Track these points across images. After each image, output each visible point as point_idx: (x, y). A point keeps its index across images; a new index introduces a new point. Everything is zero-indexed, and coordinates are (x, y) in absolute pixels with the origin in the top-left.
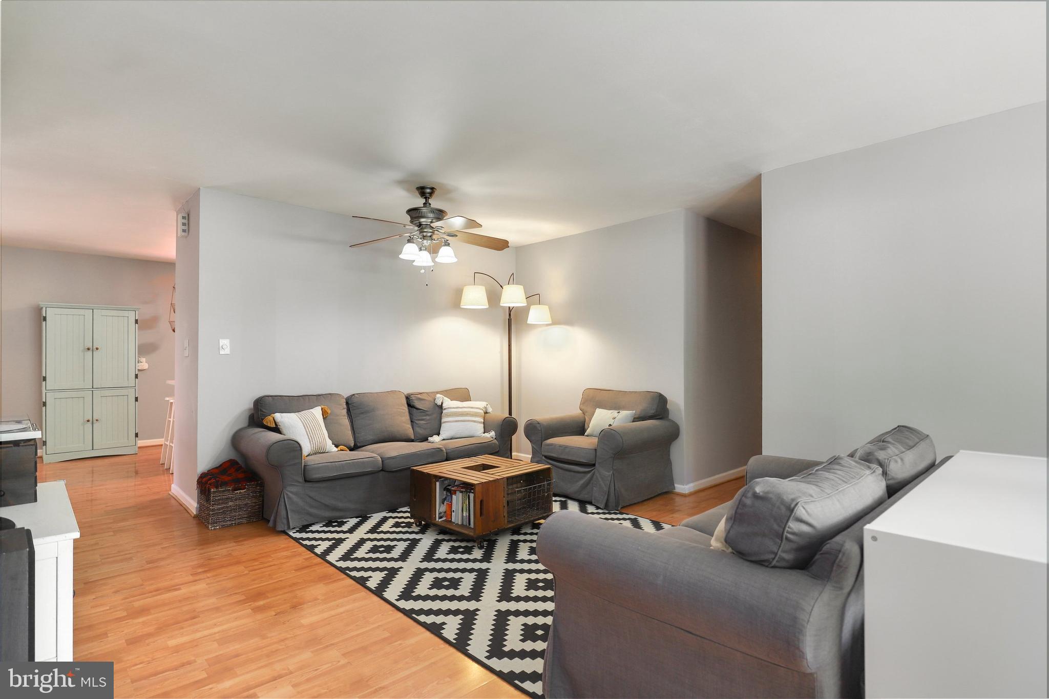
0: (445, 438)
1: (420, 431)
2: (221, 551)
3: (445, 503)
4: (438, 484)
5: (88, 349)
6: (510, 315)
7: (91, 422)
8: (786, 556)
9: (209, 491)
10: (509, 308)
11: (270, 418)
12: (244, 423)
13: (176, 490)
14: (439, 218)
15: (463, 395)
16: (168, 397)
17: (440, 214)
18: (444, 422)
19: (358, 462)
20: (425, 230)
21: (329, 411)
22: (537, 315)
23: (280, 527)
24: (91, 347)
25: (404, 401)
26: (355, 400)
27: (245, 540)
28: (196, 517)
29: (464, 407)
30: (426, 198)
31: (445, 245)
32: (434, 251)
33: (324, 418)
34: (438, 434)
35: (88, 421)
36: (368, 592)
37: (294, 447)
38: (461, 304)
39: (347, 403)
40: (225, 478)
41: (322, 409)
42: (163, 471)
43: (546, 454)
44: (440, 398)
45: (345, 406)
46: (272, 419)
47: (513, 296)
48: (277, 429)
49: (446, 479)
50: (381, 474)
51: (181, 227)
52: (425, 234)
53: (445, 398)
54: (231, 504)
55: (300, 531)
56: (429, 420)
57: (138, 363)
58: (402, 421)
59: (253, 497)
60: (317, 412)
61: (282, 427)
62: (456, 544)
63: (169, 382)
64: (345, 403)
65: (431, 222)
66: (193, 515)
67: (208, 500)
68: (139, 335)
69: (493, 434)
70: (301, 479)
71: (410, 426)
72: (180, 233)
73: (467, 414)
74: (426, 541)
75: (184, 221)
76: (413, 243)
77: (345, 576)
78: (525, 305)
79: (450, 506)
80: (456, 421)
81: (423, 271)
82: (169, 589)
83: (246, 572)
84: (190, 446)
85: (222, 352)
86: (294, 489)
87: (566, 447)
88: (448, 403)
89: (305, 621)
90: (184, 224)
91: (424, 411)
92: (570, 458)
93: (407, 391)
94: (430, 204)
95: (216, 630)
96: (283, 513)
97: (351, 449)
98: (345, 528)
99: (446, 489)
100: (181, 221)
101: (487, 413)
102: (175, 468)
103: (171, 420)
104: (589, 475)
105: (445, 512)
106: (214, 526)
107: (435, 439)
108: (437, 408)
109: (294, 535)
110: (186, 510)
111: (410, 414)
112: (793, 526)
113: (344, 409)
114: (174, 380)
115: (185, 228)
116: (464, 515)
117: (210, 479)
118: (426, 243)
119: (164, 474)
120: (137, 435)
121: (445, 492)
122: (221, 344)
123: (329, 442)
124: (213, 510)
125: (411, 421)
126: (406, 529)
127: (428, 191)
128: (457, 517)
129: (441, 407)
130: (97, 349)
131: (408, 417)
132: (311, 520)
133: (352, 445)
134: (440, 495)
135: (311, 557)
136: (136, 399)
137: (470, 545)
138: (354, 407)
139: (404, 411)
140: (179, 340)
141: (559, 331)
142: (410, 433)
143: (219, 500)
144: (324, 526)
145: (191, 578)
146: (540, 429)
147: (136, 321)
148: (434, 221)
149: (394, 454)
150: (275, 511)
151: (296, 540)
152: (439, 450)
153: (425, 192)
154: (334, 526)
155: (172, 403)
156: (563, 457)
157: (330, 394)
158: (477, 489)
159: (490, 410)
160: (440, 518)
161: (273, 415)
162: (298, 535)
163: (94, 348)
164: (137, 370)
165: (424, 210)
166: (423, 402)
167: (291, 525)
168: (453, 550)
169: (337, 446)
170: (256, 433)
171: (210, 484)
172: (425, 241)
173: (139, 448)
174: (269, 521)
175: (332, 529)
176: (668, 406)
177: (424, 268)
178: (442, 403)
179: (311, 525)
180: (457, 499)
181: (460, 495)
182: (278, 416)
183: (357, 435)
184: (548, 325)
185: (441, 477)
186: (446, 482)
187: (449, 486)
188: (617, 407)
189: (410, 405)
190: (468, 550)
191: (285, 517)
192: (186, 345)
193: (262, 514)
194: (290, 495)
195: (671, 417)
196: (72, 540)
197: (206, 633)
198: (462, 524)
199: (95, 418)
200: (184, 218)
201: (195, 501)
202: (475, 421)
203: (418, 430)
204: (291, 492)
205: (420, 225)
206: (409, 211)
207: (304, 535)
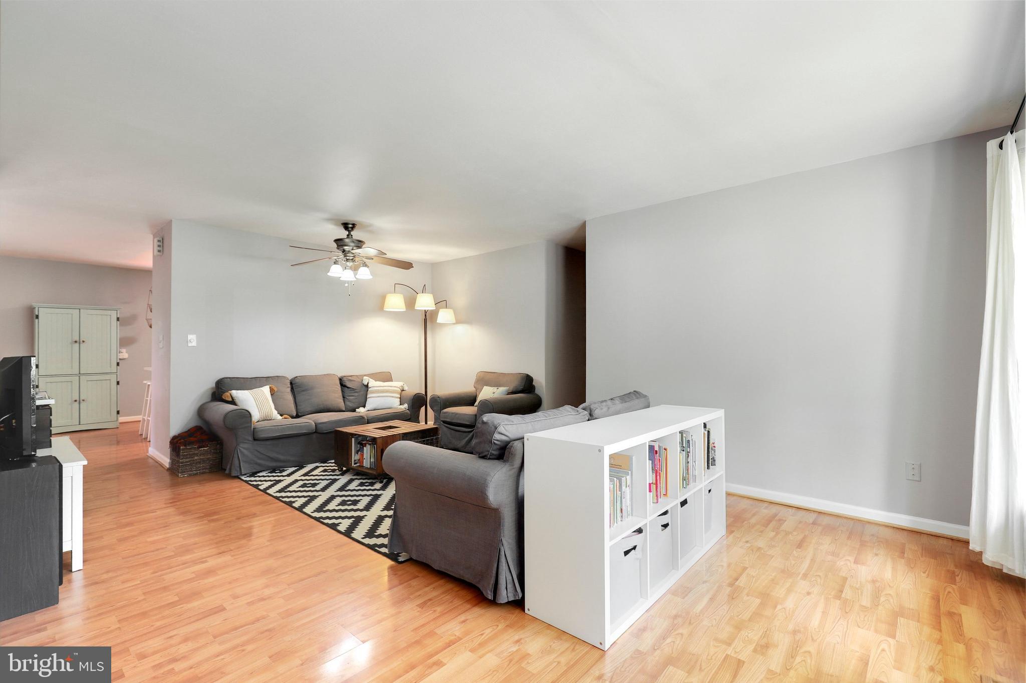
0: (369, 409)
1: (350, 404)
2: (187, 490)
3: (359, 453)
4: (353, 439)
5: (76, 342)
6: (426, 315)
7: (78, 402)
8: (493, 452)
9: (179, 449)
10: (425, 310)
11: (227, 394)
12: (208, 398)
13: (153, 451)
14: (359, 247)
15: (386, 377)
16: (145, 380)
17: (359, 244)
18: (369, 398)
19: (296, 426)
20: (348, 255)
21: (276, 389)
22: (445, 316)
23: (234, 473)
24: (78, 340)
25: (338, 382)
26: (297, 381)
27: (205, 483)
28: (168, 470)
29: (385, 386)
30: (349, 231)
31: (363, 266)
32: (355, 269)
33: (271, 395)
34: (364, 406)
35: (76, 401)
36: (293, 509)
37: (247, 415)
38: (385, 308)
39: (291, 383)
40: (192, 439)
41: (270, 388)
42: (142, 440)
43: (443, 419)
44: (366, 380)
45: (289, 386)
46: (229, 394)
47: (425, 302)
48: (233, 402)
49: (360, 435)
50: (314, 436)
51: (156, 248)
52: (348, 258)
53: (370, 379)
54: (196, 458)
55: (250, 476)
56: (358, 396)
57: (119, 353)
58: (335, 397)
59: (214, 453)
60: (266, 390)
61: (237, 401)
62: (364, 481)
63: (146, 369)
64: (289, 384)
65: (352, 249)
66: (166, 468)
67: (178, 455)
68: (120, 330)
69: (406, 406)
70: (251, 438)
71: (342, 401)
72: (156, 253)
73: (387, 391)
74: (343, 480)
75: (159, 244)
76: (338, 264)
77: (279, 501)
78: (435, 309)
79: (362, 455)
80: (379, 397)
81: (346, 285)
82: (147, 512)
83: (206, 501)
84: (165, 418)
85: (190, 345)
86: (246, 446)
87: (457, 414)
88: (373, 383)
89: (245, 526)
90: (159, 246)
91: (354, 389)
92: (459, 422)
93: (340, 375)
94: (352, 236)
95: (183, 532)
96: (236, 462)
97: (292, 417)
98: (285, 473)
99: (360, 443)
100: (156, 243)
101: (403, 390)
102: (152, 437)
103: (149, 399)
104: (471, 434)
105: (359, 460)
106: (183, 475)
107: (361, 410)
108: (364, 387)
109: (245, 479)
110: (161, 465)
111: (342, 391)
112: (497, 436)
113: (288, 387)
114: (151, 366)
115: (160, 249)
116: (372, 461)
117: (180, 440)
118: (350, 264)
119: (142, 442)
120: (118, 412)
121: (359, 446)
122: (189, 339)
123: (275, 412)
124: (182, 463)
125: (344, 397)
126: (331, 473)
127: (350, 226)
128: (367, 463)
129: (367, 386)
130: (83, 342)
131: (340, 394)
132: (259, 469)
133: (295, 414)
134: (354, 448)
135: (255, 492)
136: (118, 383)
137: (374, 481)
138: (295, 386)
139: (337, 389)
140: (155, 334)
141: (461, 329)
142: (342, 405)
143: (187, 455)
144: (269, 473)
145: (164, 506)
146: (439, 401)
147: (118, 319)
148: (354, 248)
149: (325, 420)
150: (230, 462)
151: (246, 482)
152: (362, 417)
153: (348, 226)
154: (276, 473)
155: (149, 385)
156: (455, 421)
157: (278, 376)
158: (379, 441)
159: (406, 388)
160: (355, 464)
161: (230, 392)
162: (248, 479)
163: (81, 341)
164: (118, 359)
165: (347, 240)
166: (353, 382)
167: (243, 471)
168: (361, 484)
169: (281, 415)
170: (216, 405)
171: (180, 443)
172: (348, 263)
173: (120, 423)
174: (225, 470)
175: (274, 474)
176: (534, 383)
177: (348, 282)
178: (368, 383)
179: (259, 472)
180: (367, 450)
181: (368, 447)
182: (234, 393)
183: (298, 407)
184: (454, 324)
185: (356, 435)
186: (360, 438)
187: (362, 441)
188: (498, 385)
189: (343, 385)
190: (372, 484)
191: (238, 465)
192: (161, 339)
193: (222, 465)
194: (242, 449)
195: (537, 391)
196: (82, 466)
197: (175, 534)
198: (370, 468)
199: (82, 398)
200: (159, 241)
201: (168, 458)
202: (393, 397)
203: (348, 403)
204: (244, 448)
205: (344, 251)
206: (336, 241)
207: (253, 479)
